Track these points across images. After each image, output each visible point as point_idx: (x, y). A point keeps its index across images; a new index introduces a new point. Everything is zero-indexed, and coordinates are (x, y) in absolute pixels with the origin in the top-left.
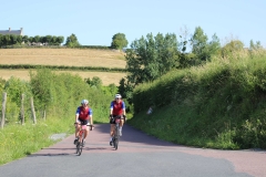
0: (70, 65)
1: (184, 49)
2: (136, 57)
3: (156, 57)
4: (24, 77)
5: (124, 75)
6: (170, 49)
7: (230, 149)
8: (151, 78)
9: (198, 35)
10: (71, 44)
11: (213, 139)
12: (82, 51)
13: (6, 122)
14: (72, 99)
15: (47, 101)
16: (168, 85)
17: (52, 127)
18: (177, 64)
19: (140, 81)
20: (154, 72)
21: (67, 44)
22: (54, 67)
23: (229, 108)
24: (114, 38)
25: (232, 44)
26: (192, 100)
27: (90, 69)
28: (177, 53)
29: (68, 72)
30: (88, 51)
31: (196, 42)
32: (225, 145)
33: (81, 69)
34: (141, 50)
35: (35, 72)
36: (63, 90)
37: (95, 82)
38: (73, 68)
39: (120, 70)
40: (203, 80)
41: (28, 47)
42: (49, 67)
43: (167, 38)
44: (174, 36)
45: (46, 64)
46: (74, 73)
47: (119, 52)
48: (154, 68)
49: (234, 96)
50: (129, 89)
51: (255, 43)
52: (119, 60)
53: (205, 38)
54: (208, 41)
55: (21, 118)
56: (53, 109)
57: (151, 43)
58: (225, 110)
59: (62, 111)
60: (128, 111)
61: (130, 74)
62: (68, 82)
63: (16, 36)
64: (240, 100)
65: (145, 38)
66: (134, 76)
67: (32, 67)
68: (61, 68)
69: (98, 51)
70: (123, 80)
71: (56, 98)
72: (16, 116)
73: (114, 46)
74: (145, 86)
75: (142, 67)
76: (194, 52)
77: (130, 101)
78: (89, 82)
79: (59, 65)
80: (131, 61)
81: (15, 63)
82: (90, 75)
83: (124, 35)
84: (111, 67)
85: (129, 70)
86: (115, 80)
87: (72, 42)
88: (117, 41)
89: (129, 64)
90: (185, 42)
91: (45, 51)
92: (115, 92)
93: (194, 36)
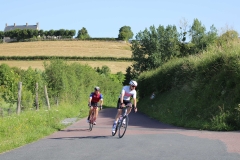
0: (82, 56)
1: (184, 39)
2: (140, 47)
3: (158, 47)
4: (39, 67)
5: (130, 64)
6: (172, 40)
8: (154, 66)
9: (196, 27)
10: (82, 37)
11: (209, 122)
12: (92, 42)
13: (22, 109)
14: (83, 86)
15: (59, 89)
16: (169, 72)
17: (64, 112)
18: (178, 53)
19: (144, 69)
20: (157, 61)
21: (78, 36)
22: (67, 58)
23: (223, 93)
24: (121, 30)
25: (227, 34)
26: (190, 85)
27: (99, 59)
28: (178, 43)
29: (78, 62)
30: (97, 43)
31: (194, 32)
33: (92, 59)
34: (145, 41)
35: (48, 62)
36: (74, 78)
38: (84, 59)
39: (126, 59)
40: (199, 68)
41: (43, 40)
42: (61, 58)
43: (168, 29)
44: (175, 28)
45: (57, 55)
46: (83, 63)
47: (126, 43)
48: (157, 57)
49: (228, 82)
50: (134, 76)
52: (125, 50)
53: (203, 29)
54: (206, 32)
55: (35, 105)
56: (65, 95)
58: (220, 95)
59: (73, 97)
61: (136, 63)
62: (78, 71)
63: (33, 30)
64: (233, 85)
65: (149, 30)
66: (139, 65)
67: (46, 58)
68: (73, 58)
70: (129, 68)
71: (68, 86)
72: (31, 103)
73: (121, 38)
74: (148, 74)
75: (147, 56)
76: (193, 42)
78: (98, 71)
79: (71, 56)
80: (137, 53)
81: (32, 55)
82: (100, 64)
83: (129, 28)
84: (118, 57)
85: (135, 59)
86: (122, 68)
87: (83, 35)
88: (124, 33)
89: (134, 54)
90: (185, 33)
91: (59, 43)
92: (123, 79)
93: (193, 28)
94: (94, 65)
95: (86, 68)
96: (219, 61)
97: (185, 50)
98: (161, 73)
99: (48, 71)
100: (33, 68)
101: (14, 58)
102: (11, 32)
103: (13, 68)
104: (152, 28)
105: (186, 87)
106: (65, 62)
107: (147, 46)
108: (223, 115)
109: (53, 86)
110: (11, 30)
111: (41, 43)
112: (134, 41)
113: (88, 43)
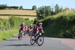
0: (21, 14)
1: (53, 10)
3: (45, 12)
4: (7, 18)
6: (49, 10)
8: (43, 18)
9: (57, 6)
10: (21, 9)
13: (2, 30)
15: (13, 25)
17: (15, 32)
18: (51, 14)
19: (40, 19)
22: (16, 15)
23: (63, 27)
26: (53, 24)
27: (26, 16)
28: (51, 11)
29: (20, 16)
30: (26, 11)
31: (56, 8)
33: (24, 16)
34: (40, 10)
35: (10, 16)
36: (18, 21)
37: (27, 19)
38: (21, 15)
39: (35, 16)
40: (56, 19)
43: (48, 7)
44: (50, 7)
45: (13, 14)
46: (21, 17)
47: (34, 11)
48: (44, 15)
49: (64, 24)
50: (37, 21)
51: (73, 9)
52: (34, 13)
53: (59, 7)
54: (60, 8)
56: (15, 27)
57: (43, 9)
58: (62, 27)
59: (18, 27)
61: (37, 17)
62: (19, 19)
63: (5, 6)
64: (66, 25)
65: (42, 7)
66: (38, 18)
68: (18, 15)
69: (29, 11)
71: (16, 24)
72: (5, 29)
75: (41, 15)
76: (55, 11)
77: (37, 25)
78: (26, 19)
79: (17, 14)
81: (5, 14)
82: (26, 17)
84: (32, 15)
85: (37, 16)
88: (34, 8)
89: (37, 14)
90: (53, 8)
91: (13, 10)
93: (56, 7)
94: (24, 17)
95: (22, 18)
96: (62, 17)
97: (53, 13)
98: (45, 21)
99: (10, 19)
100: (5, 18)
104: (43, 6)
105: (52, 25)
106: (15, 16)
107: (41, 12)
108: (62, 33)
109: (12, 24)
111: (8, 10)
112: (37, 10)
113: (23, 10)
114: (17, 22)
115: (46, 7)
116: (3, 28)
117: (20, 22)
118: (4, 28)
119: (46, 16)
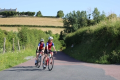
0: (38, 25)
1: (90, 18)
2: (67, 21)
3: (76, 21)
4: (16, 30)
5: (62, 30)
6: (83, 18)
7: (106, 64)
8: (74, 31)
9: (96, 11)
11: (99, 59)
12: (44, 18)
13: (6, 51)
14: (37, 40)
15: (25, 41)
16: (80, 34)
17: (27, 53)
18: (87, 24)
19: (69, 32)
20: (76, 28)
22: (31, 26)
23: (106, 45)
24: (58, 12)
25: (111, 16)
26: (90, 41)
27: (47, 27)
28: (87, 20)
29: (36, 28)
30: (46, 19)
31: (95, 15)
32: (103, 62)
33: (43, 27)
34: (70, 18)
35: (20, 28)
36: (33, 36)
37: (49, 33)
39: (61, 27)
40: (95, 32)
41: (19, 17)
43: (82, 12)
44: (85, 12)
45: (26, 24)
46: (38, 29)
47: (60, 19)
48: (75, 26)
49: (109, 40)
50: (64, 36)
52: (60, 22)
53: (99, 12)
54: (100, 14)
55: (13, 49)
56: (28, 45)
57: (75, 15)
58: (104, 46)
59: (32, 46)
60: (64, 46)
61: (65, 29)
62: (35, 33)
63: (14, 12)
64: (111, 41)
65: (72, 13)
66: (67, 30)
67: (19, 26)
69: (51, 19)
70: (62, 32)
71: (30, 40)
72: (10, 49)
73: (58, 16)
74: (71, 35)
75: (71, 26)
76: (94, 19)
77: (65, 41)
78: (46, 33)
79: (33, 25)
80: (66, 23)
81: (13, 24)
82: (47, 30)
83: (62, 11)
84: (56, 26)
85: (65, 27)
86: (58, 31)
87: (39, 14)
89: (65, 24)
90: (90, 15)
92: (58, 37)
93: (94, 12)
94: (44, 30)
95: (40, 31)
96: (105, 29)
97: (90, 23)
98: (76, 34)
101: (4, 26)
102: (3, 13)
103: (4, 31)
104: (74, 12)
105: (88, 42)
106: (28, 28)
107: (71, 21)
109: (22, 40)
110: (3, 11)
111: (18, 18)
114: (31, 38)
115: (78, 12)
116: (7, 47)
117: (37, 37)
118: (9, 47)
119: (79, 27)
